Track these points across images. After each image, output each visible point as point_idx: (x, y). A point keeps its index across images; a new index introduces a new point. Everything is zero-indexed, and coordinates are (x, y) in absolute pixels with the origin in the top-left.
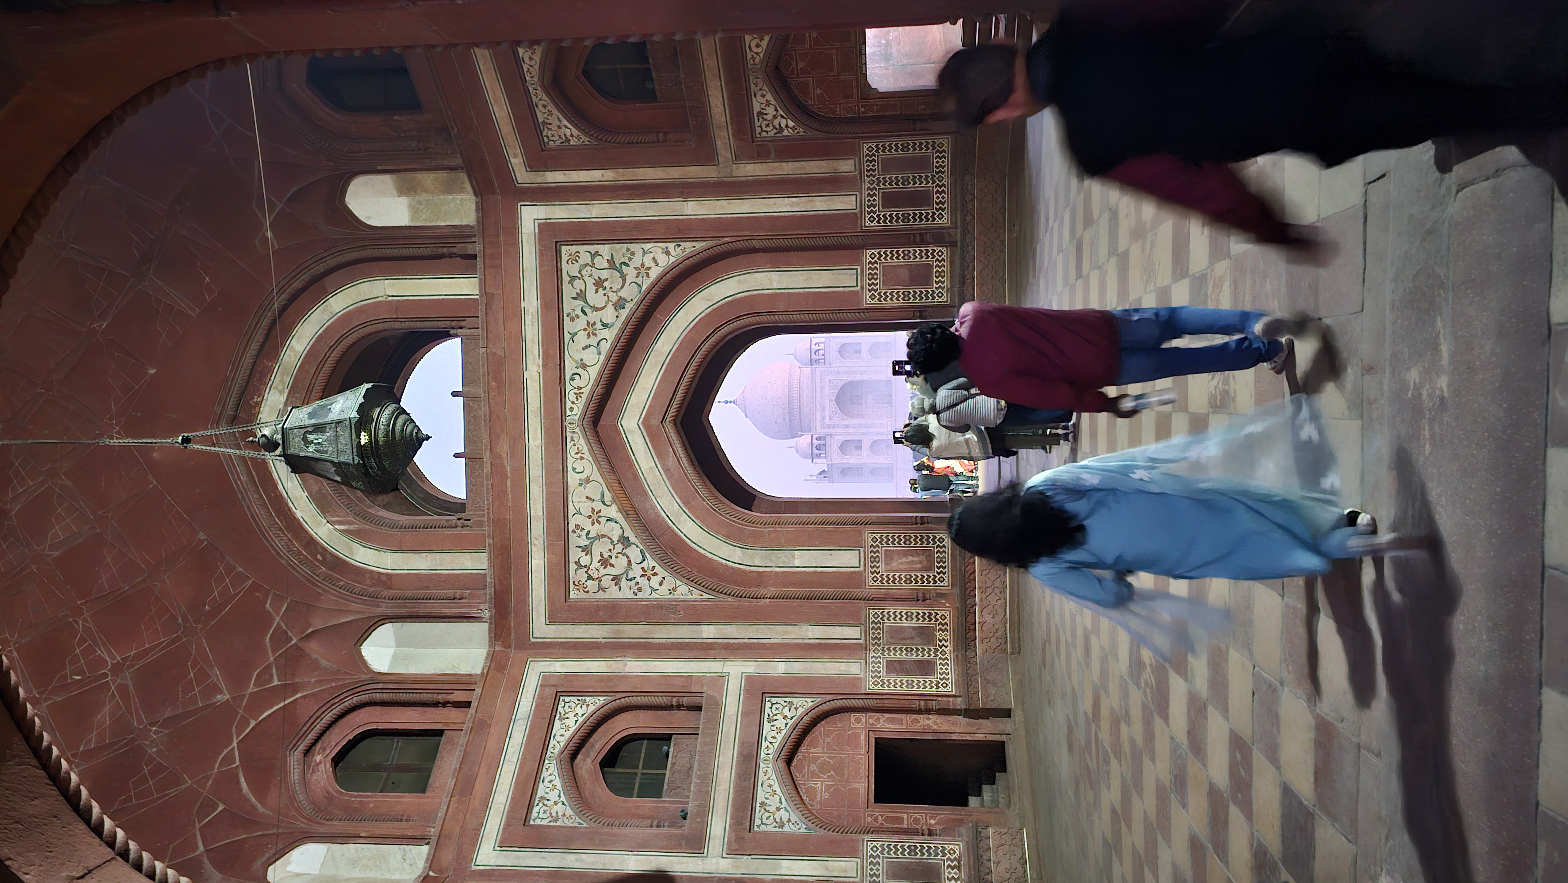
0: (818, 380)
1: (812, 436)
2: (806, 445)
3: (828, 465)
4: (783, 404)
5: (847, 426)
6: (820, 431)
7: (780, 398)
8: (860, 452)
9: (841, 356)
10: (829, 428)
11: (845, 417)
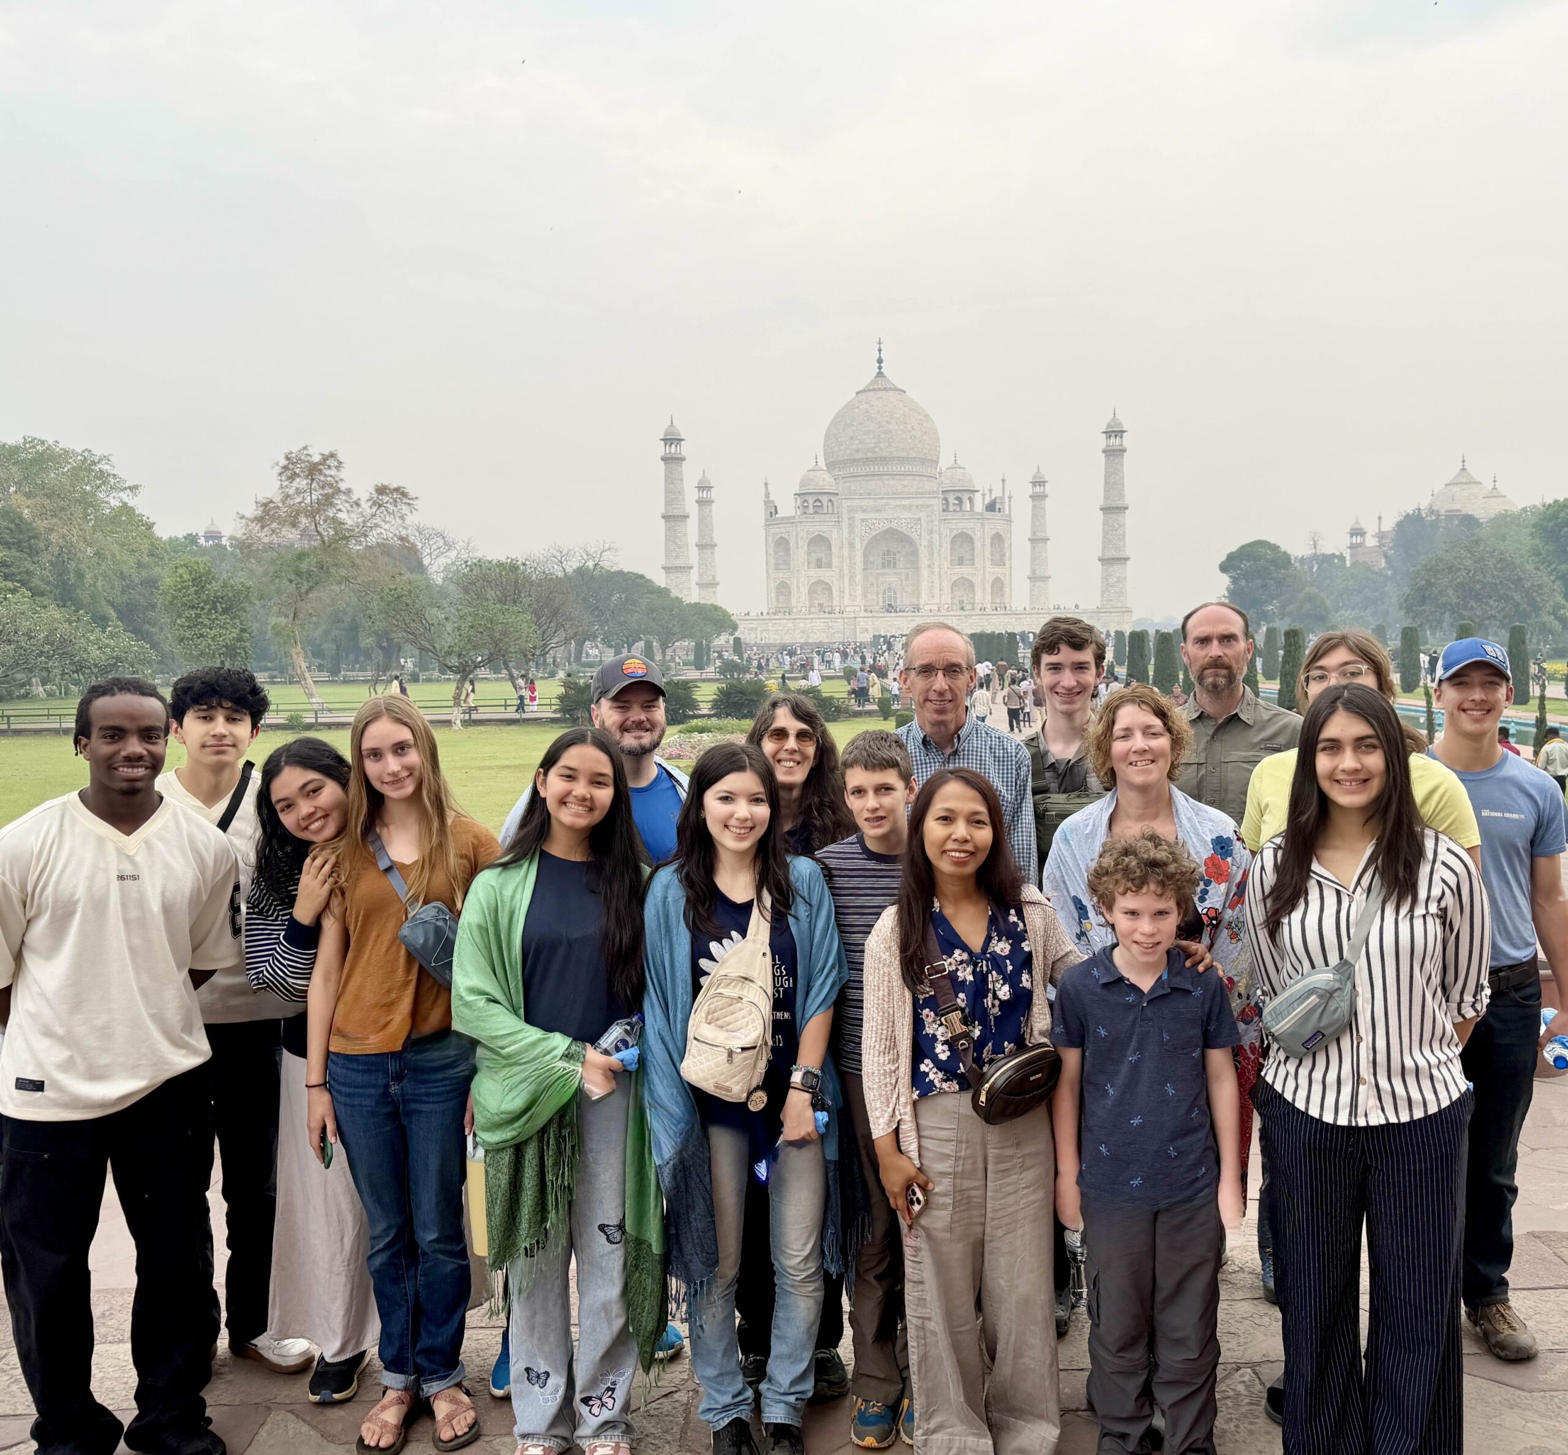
0: (920, 502)
1: (837, 494)
2: (821, 483)
3: (794, 517)
4: (881, 449)
5: (852, 546)
6: (845, 505)
7: (890, 445)
8: (813, 565)
9: (954, 538)
10: (849, 519)
11: (865, 543)
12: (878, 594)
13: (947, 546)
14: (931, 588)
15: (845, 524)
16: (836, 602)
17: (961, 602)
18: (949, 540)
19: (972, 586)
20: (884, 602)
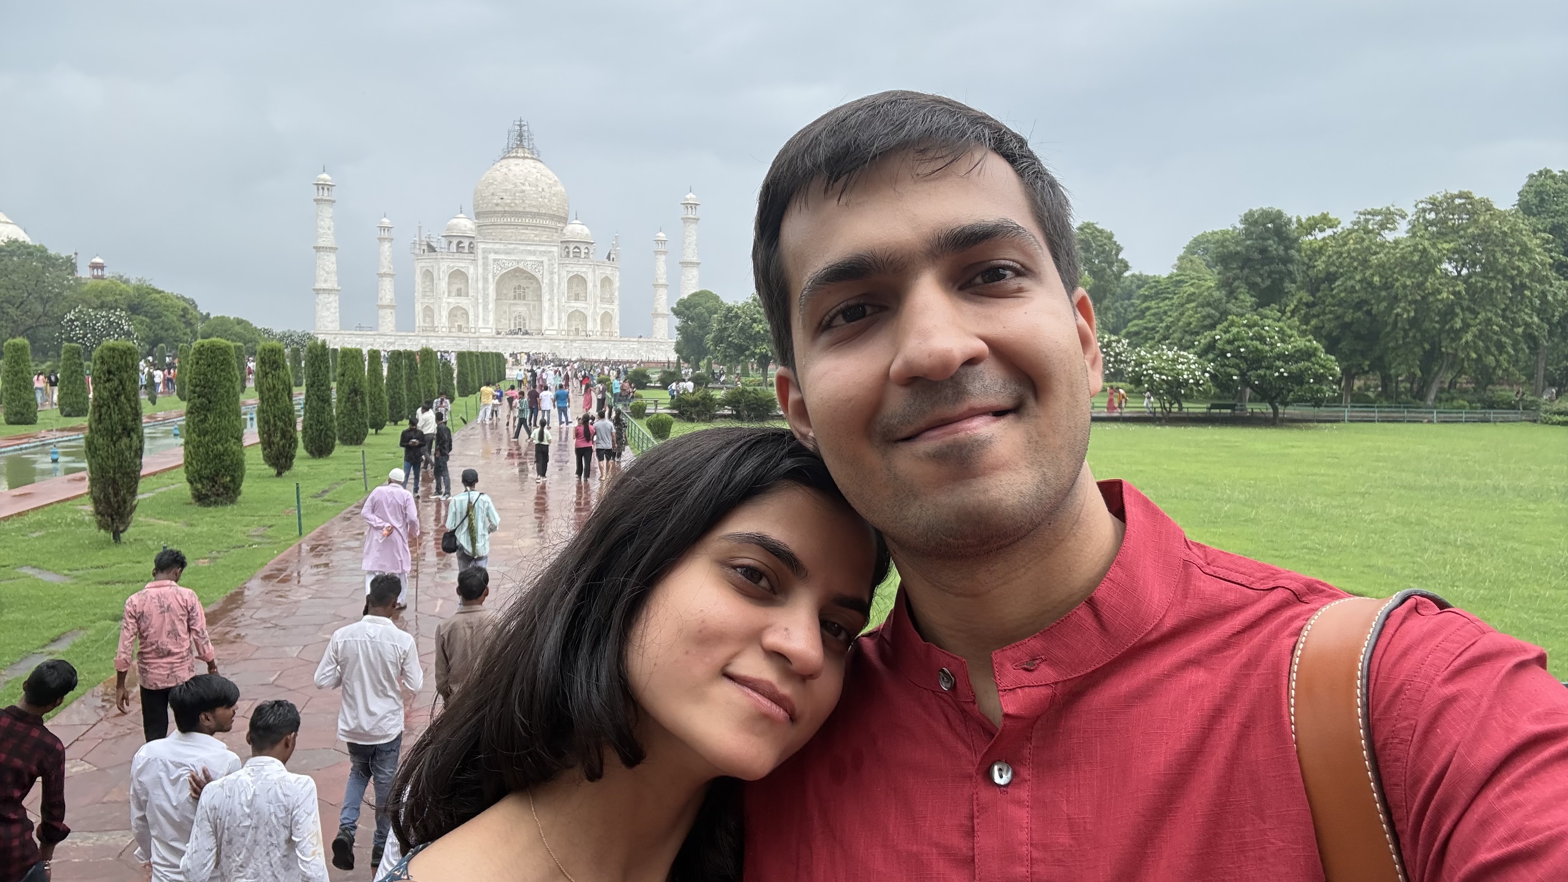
0: (543, 248)
1: (473, 237)
2: (463, 228)
4: (516, 204)
5: (486, 280)
6: (480, 247)
7: (523, 201)
8: (453, 294)
9: (571, 278)
10: (483, 258)
11: (497, 278)
12: (510, 320)
13: (564, 285)
14: (551, 318)
15: (480, 262)
16: (472, 325)
17: (577, 330)
18: (566, 280)
19: (585, 318)
20: (515, 326)
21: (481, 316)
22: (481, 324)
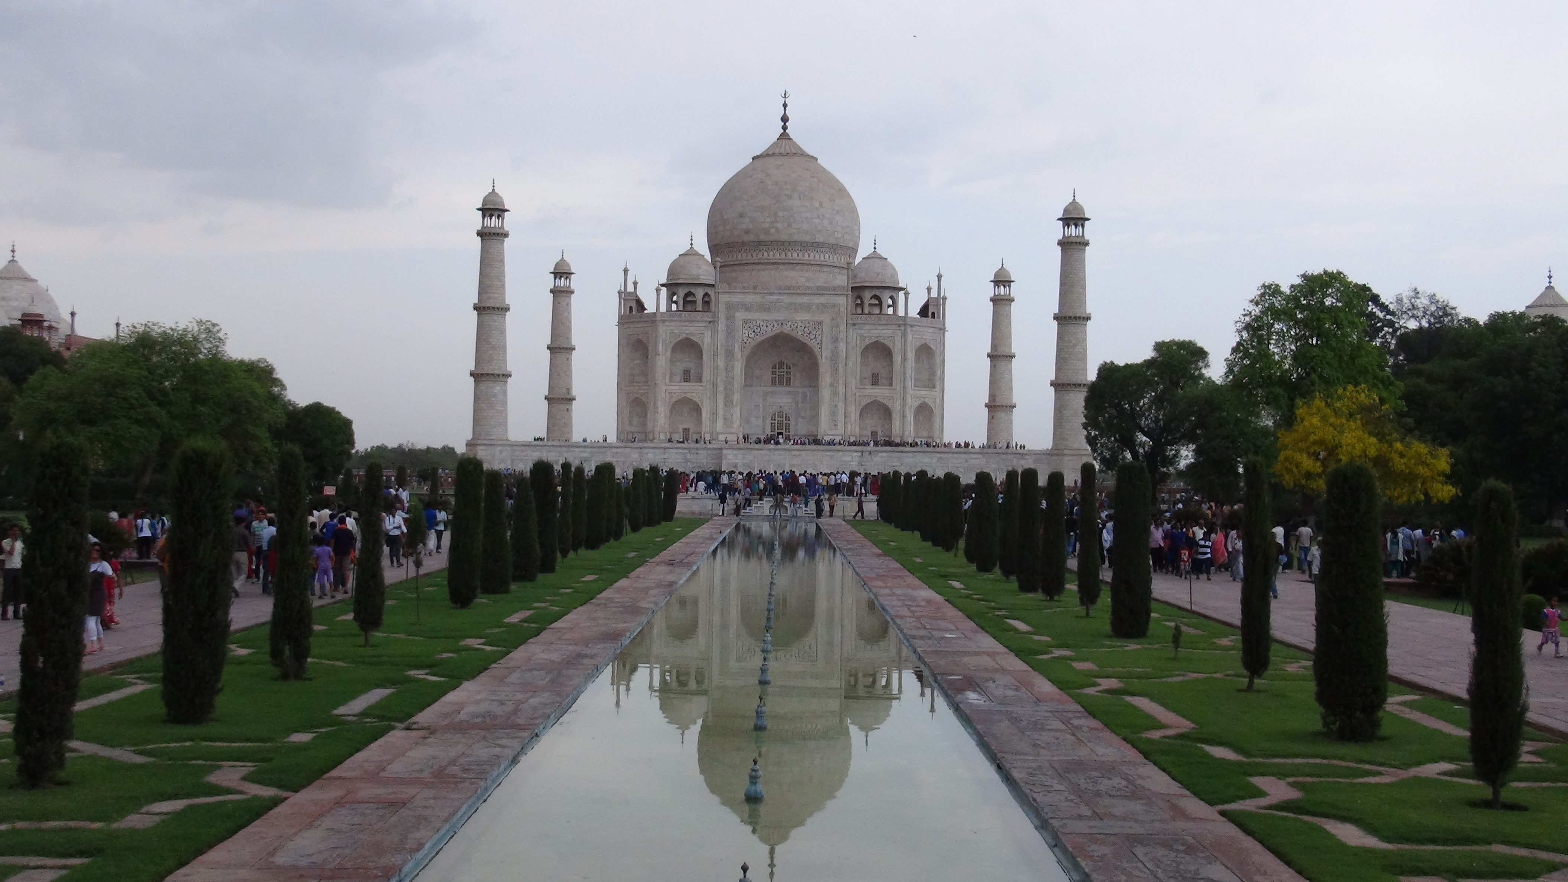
0: (822, 300)
1: (714, 285)
2: (695, 272)
3: (654, 314)
4: (777, 230)
5: (730, 354)
6: (722, 301)
7: (790, 225)
8: (677, 378)
9: (867, 349)
10: (727, 319)
11: (748, 351)
12: (764, 418)
13: (856, 359)
14: (833, 413)
16: (706, 427)
17: (874, 434)
18: (858, 351)
19: (886, 413)
21: (721, 412)
22: (720, 426)
